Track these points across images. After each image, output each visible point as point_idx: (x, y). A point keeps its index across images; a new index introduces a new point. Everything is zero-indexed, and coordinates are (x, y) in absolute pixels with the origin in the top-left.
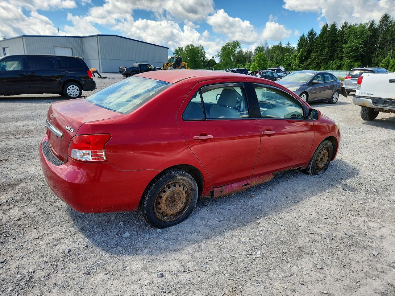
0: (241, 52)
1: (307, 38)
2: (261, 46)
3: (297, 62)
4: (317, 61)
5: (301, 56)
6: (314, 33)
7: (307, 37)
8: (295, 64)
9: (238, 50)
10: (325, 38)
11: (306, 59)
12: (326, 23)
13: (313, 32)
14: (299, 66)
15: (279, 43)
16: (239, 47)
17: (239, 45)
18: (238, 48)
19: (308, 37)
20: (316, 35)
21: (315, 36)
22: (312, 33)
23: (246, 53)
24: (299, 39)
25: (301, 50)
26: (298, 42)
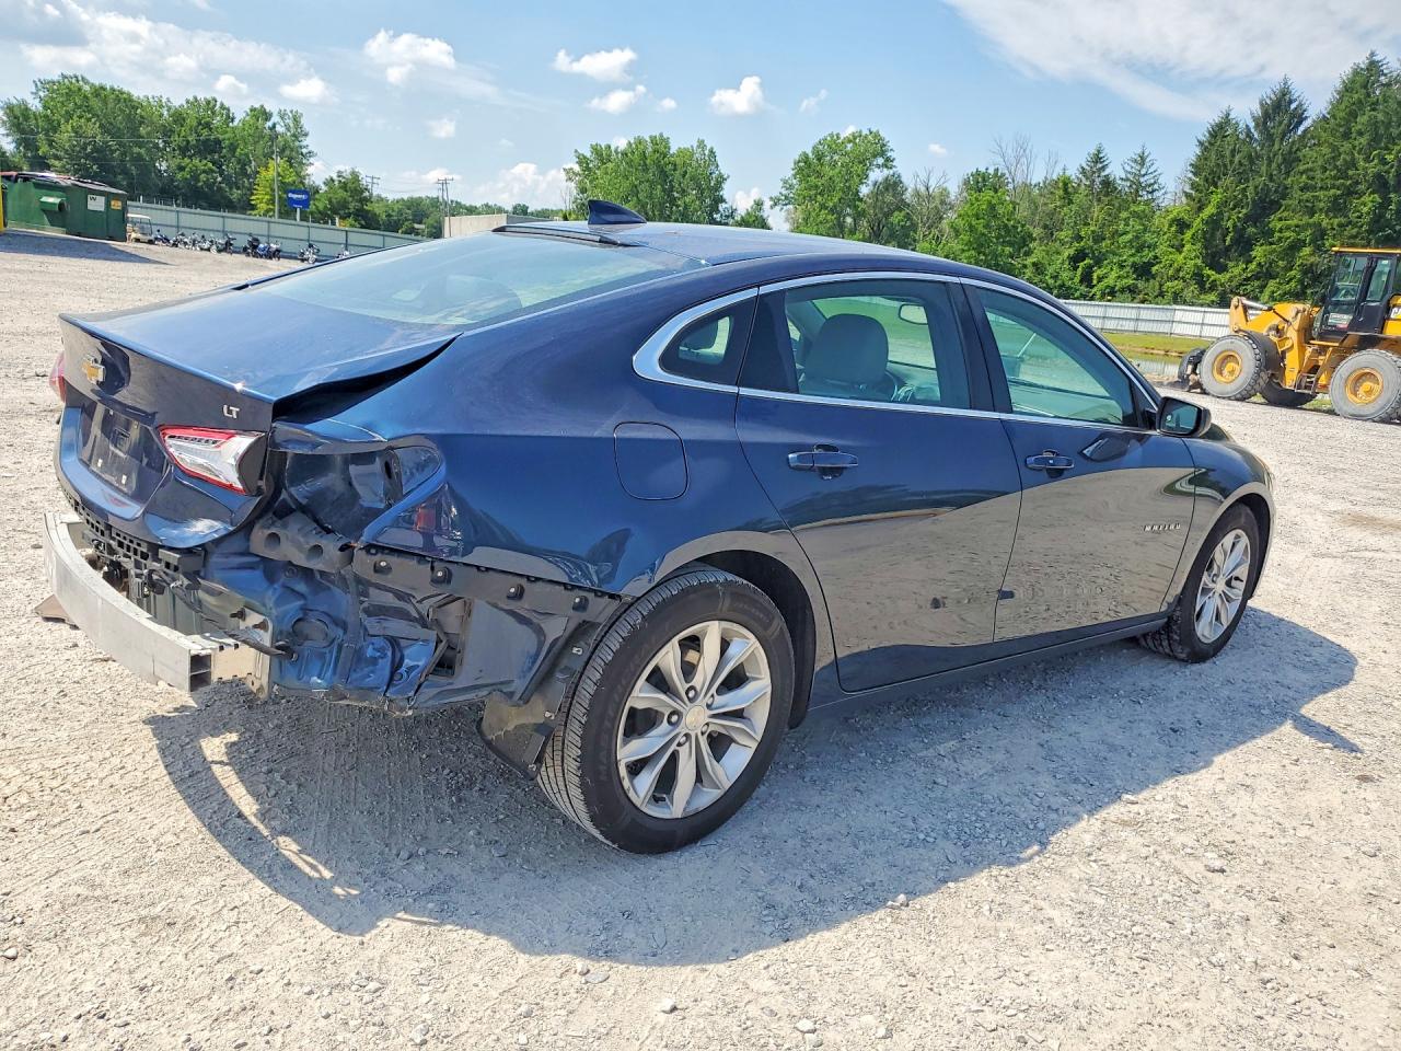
0: (892, 185)
1: (1253, 130)
2: (991, 171)
3: (1190, 257)
4: (1312, 259)
5: (1214, 223)
6: (1293, 106)
7: (1252, 125)
8: (1179, 270)
9: (877, 175)
10: (1360, 134)
11: (1244, 245)
12: (1372, 54)
13: (1291, 102)
14: (1199, 278)
15: (1093, 151)
16: (880, 161)
17: (882, 153)
18: (878, 166)
19: (1257, 125)
20: (1301, 120)
21: (1300, 123)
22: (1280, 110)
23: (917, 193)
24: (1203, 134)
25: (1216, 199)
26: (1198, 151)
